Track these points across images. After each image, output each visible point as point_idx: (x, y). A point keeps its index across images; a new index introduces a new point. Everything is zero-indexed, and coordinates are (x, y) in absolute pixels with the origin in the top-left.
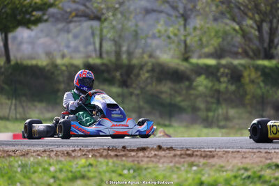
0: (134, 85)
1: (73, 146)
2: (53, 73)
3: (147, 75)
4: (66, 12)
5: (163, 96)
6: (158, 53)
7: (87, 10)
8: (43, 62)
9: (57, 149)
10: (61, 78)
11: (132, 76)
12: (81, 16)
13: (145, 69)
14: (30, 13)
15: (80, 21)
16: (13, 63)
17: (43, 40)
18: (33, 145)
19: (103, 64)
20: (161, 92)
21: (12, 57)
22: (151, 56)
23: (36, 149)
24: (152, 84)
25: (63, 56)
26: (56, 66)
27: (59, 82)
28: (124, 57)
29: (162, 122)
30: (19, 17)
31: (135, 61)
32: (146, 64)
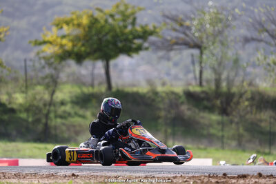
0: (234, 113)
1: (175, 172)
2: (153, 100)
3: (246, 103)
4: (167, 40)
5: (263, 124)
6: (258, 81)
7: (187, 39)
8: (143, 89)
9: (158, 175)
10: (161, 106)
11: (232, 104)
12: (181, 44)
13: (244, 97)
14: (131, 41)
15: (180, 49)
16: (114, 89)
17: (144, 68)
18: (135, 171)
19: (203, 92)
20: (261, 121)
21: (113, 84)
22: (250, 84)
23: (138, 175)
24: (251, 113)
25: (164, 84)
26: (156, 93)
27: (159, 109)
28: (224, 85)
29: (262, 150)
30: (120, 45)
31: (234, 90)
32: (246, 92)
